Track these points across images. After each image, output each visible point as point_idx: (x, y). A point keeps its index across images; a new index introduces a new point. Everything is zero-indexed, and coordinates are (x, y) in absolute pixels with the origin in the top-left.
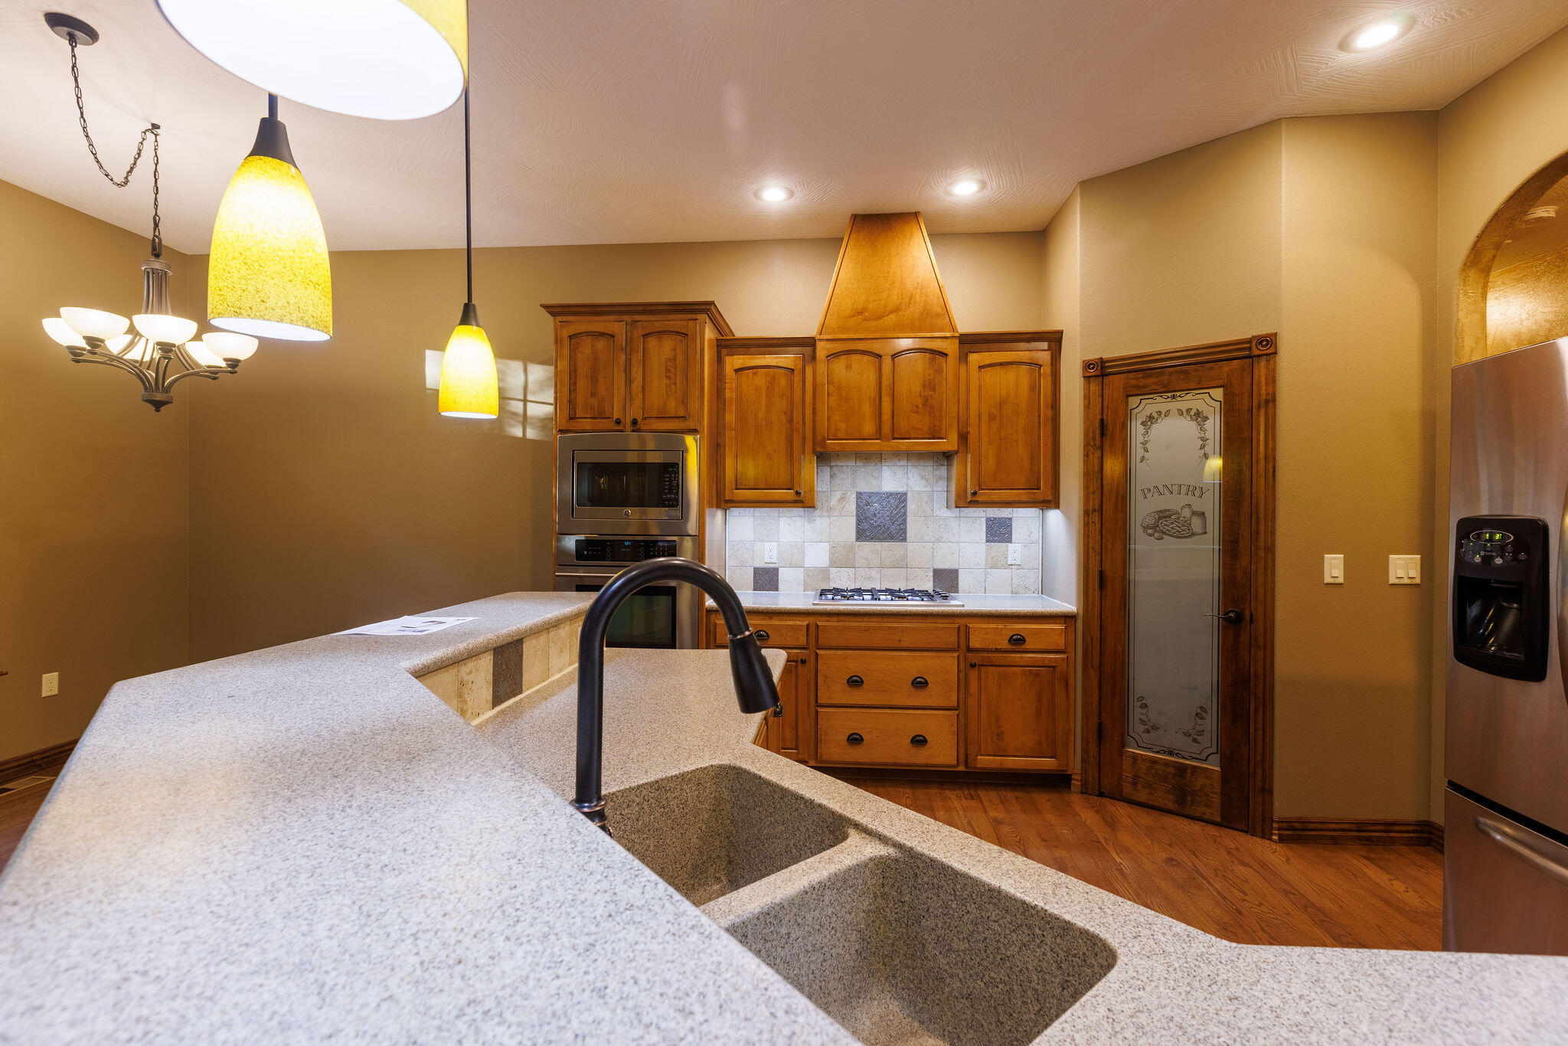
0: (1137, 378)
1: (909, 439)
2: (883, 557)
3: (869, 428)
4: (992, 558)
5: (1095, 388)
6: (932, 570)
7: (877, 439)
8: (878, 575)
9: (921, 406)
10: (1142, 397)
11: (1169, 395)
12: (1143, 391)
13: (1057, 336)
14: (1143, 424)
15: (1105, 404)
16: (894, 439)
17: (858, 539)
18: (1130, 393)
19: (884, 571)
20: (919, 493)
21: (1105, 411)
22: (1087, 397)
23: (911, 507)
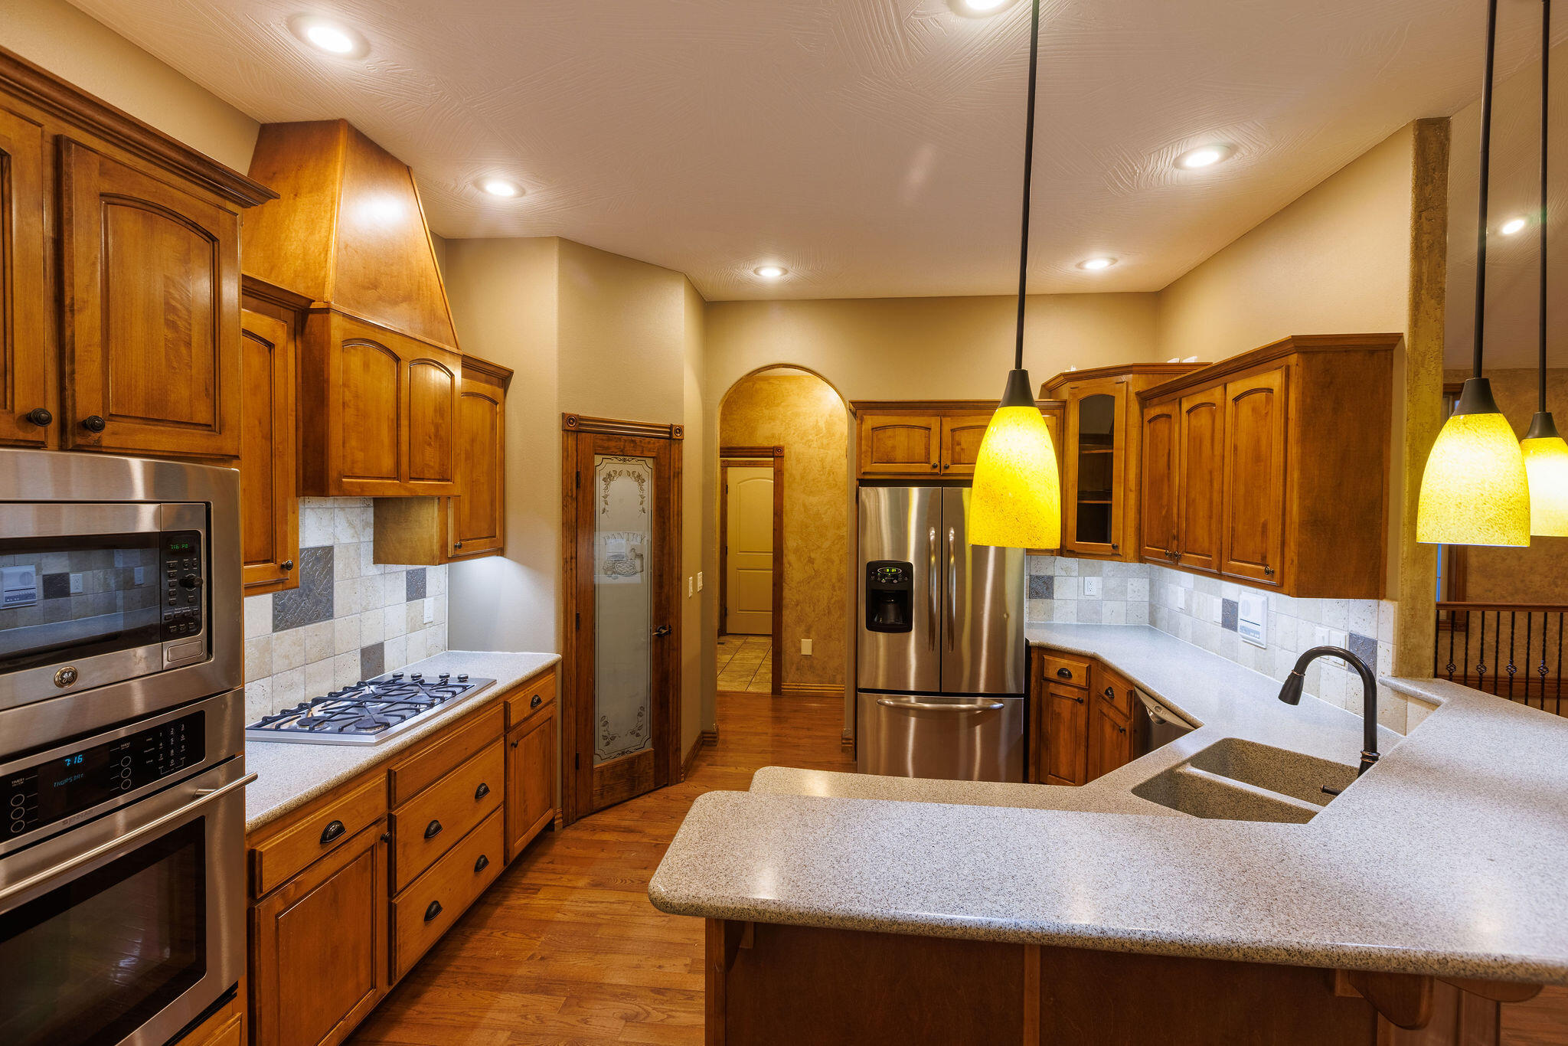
0: (602, 440)
1: (423, 479)
2: (308, 648)
3: (387, 463)
4: (412, 619)
5: (571, 442)
6: (359, 650)
7: (394, 479)
8: (302, 678)
9: (433, 437)
10: (604, 457)
11: (622, 458)
12: (607, 452)
13: (506, 374)
14: (604, 480)
15: (579, 458)
16: (411, 479)
17: (276, 628)
18: (597, 452)
19: (310, 668)
20: (347, 546)
21: (579, 465)
22: (565, 449)
23: (339, 566)
